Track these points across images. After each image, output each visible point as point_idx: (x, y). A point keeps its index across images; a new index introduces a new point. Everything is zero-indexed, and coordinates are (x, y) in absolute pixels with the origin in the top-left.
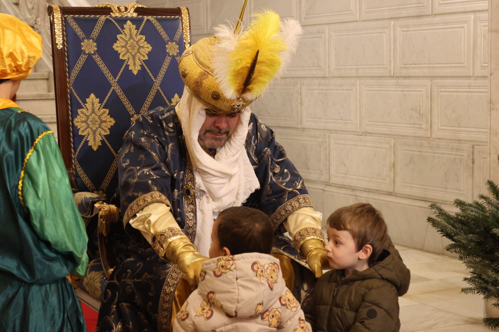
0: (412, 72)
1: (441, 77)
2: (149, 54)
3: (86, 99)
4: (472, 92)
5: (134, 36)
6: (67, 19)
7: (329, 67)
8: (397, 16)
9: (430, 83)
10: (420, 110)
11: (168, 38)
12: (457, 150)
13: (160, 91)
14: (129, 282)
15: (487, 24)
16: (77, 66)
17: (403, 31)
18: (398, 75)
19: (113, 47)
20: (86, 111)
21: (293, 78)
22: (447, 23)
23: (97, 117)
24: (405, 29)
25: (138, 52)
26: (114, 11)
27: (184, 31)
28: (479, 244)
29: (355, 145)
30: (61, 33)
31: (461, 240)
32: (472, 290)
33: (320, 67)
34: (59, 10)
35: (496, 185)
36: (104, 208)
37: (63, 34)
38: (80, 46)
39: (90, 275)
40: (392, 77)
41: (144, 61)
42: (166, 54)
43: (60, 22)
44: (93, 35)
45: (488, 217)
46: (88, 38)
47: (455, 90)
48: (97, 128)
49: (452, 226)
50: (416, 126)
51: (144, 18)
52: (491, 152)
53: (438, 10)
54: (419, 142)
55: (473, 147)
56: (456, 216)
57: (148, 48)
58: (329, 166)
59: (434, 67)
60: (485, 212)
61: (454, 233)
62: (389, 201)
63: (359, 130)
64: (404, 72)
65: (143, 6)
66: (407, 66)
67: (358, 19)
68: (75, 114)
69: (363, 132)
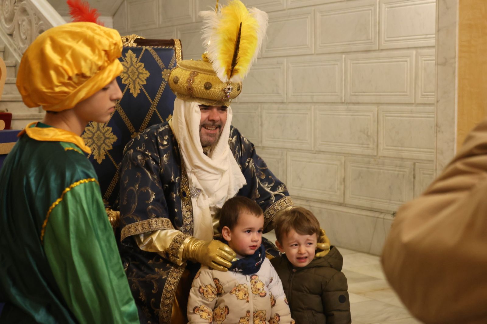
0: (360, 99)
1: (386, 103)
2: (147, 80)
4: (413, 117)
5: (134, 63)
7: (287, 94)
8: (348, 51)
9: (376, 109)
10: (368, 132)
11: (164, 66)
12: (401, 166)
13: (156, 112)
14: (134, 280)
15: (434, 58)
17: (353, 64)
18: (349, 101)
20: (92, 129)
21: (254, 103)
22: (392, 58)
23: (102, 134)
24: (355, 62)
25: (138, 77)
27: (177, 60)
29: (310, 162)
33: (278, 93)
36: (112, 214)
40: (343, 103)
41: (143, 85)
42: (162, 80)
47: (399, 115)
48: (102, 144)
50: (364, 146)
51: (143, 48)
53: (384, 45)
54: (366, 159)
55: (414, 164)
57: (146, 74)
58: (286, 180)
59: (380, 95)
62: (339, 211)
63: (313, 149)
64: (354, 99)
65: (141, 37)
66: (357, 94)
67: (313, 53)
69: (316, 151)
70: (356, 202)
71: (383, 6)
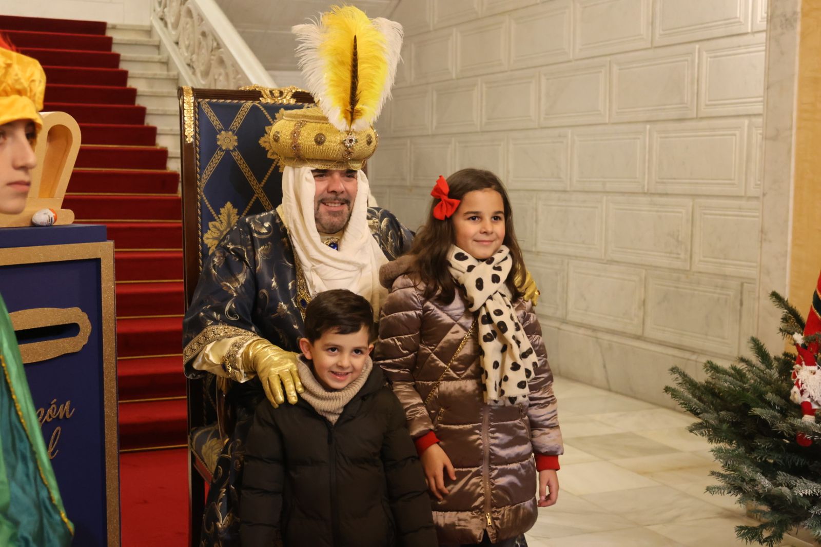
3: (221, 209)
4: (742, 216)
6: (201, 104)
7: (570, 179)
8: (655, 119)
9: (691, 203)
10: (678, 235)
12: (723, 287)
16: (210, 165)
17: (661, 138)
18: (653, 191)
19: (260, 142)
20: (219, 224)
21: (527, 190)
22: (714, 129)
24: (663, 135)
26: (265, 96)
28: (734, 424)
29: (599, 276)
30: (192, 122)
31: (708, 420)
32: (720, 489)
33: (560, 178)
34: (191, 92)
35: (762, 344)
37: (195, 124)
38: (216, 140)
39: (209, 443)
40: (645, 193)
43: (192, 108)
44: (233, 125)
45: (748, 390)
46: (227, 129)
49: (698, 400)
50: (673, 255)
52: (761, 296)
53: (705, 111)
54: (675, 275)
55: (742, 284)
56: (706, 384)
59: (697, 183)
60: (744, 383)
61: (701, 409)
63: (603, 258)
64: (661, 189)
65: (303, 90)
66: (665, 181)
67: (607, 121)
68: (206, 229)
69: (608, 261)
70: (660, 336)
71: (705, 54)
